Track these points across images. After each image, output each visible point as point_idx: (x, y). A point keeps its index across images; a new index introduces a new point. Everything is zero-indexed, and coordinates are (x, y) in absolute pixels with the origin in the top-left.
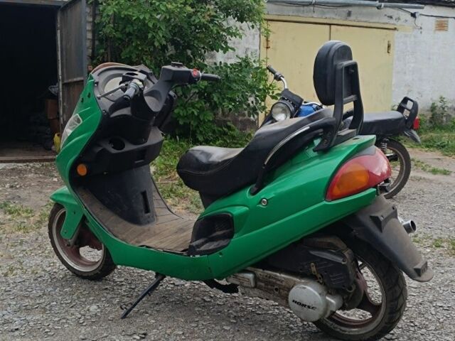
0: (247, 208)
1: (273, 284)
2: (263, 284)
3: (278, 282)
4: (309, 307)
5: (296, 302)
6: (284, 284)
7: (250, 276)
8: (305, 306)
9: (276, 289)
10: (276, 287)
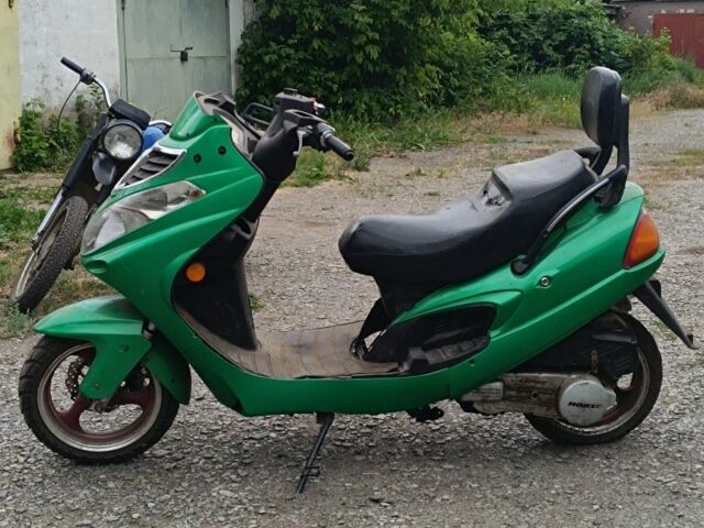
0: (518, 293)
1: (529, 390)
2: (513, 393)
3: (539, 386)
4: (593, 406)
5: (574, 404)
6: (547, 386)
7: (498, 385)
8: (587, 406)
9: (535, 396)
10: (534, 392)
